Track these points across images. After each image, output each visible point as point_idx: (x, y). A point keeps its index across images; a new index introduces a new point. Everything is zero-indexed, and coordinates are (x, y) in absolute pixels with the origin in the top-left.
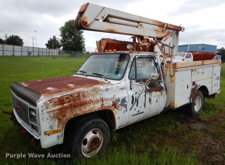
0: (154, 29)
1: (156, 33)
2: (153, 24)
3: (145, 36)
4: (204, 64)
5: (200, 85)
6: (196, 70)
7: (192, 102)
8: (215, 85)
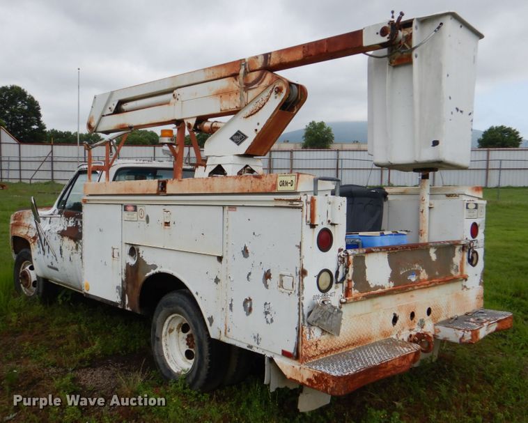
0: (213, 92)
1: (221, 102)
2: (209, 79)
3: (186, 119)
4: (168, 192)
5: (155, 267)
6: (139, 208)
7: (129, 309)
8: (248, 306)
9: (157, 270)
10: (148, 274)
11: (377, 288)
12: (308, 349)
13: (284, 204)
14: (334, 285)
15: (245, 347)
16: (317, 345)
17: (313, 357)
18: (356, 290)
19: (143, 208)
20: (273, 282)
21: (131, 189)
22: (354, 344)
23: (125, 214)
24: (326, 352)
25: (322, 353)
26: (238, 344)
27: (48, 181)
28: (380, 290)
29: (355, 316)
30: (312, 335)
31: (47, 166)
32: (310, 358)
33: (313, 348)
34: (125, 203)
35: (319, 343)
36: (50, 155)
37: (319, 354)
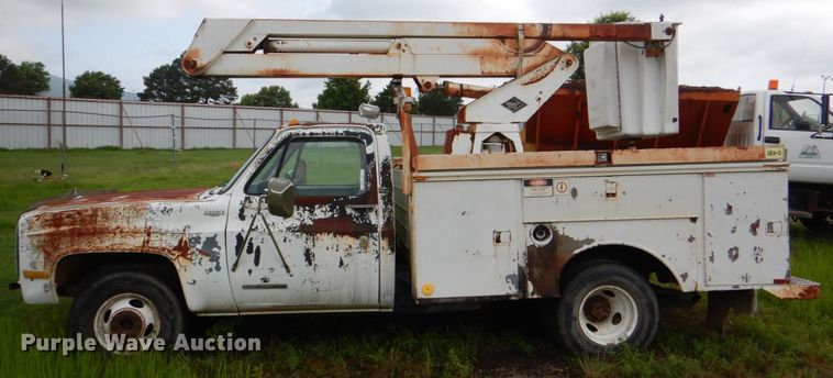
0: (469, 50)
1: (483, 64)
4: (615, 162)
5: (589, 241)
6: (555, 182)
7: (535, 296)
8: (734, 254)
9: (595, 244)
10: (577, 251)
13: (770, 169)
15: (730, 288)
19: (566, 182)
20: (762, 229)
21: (542, 161)
23: (528, 191)
26: (720, 289)
34: (527, 177)
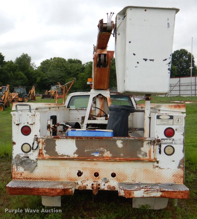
11: (62, 155)
12: (16, 175)
14: (32, 151)
16: (21, 174)
17: (19, 179)
18: (47, 155)
22: (46, 179)
24: (27, 178)
25: (24, 178)
27: (177, 95)
28: (66, 157)
29: (47, 166)
30: (19, 170)
31: (177, 88)
32: (17, 179)
33: (19, 175)
35: (23, 174)
36: (179, 83)
37: (23, 178)
